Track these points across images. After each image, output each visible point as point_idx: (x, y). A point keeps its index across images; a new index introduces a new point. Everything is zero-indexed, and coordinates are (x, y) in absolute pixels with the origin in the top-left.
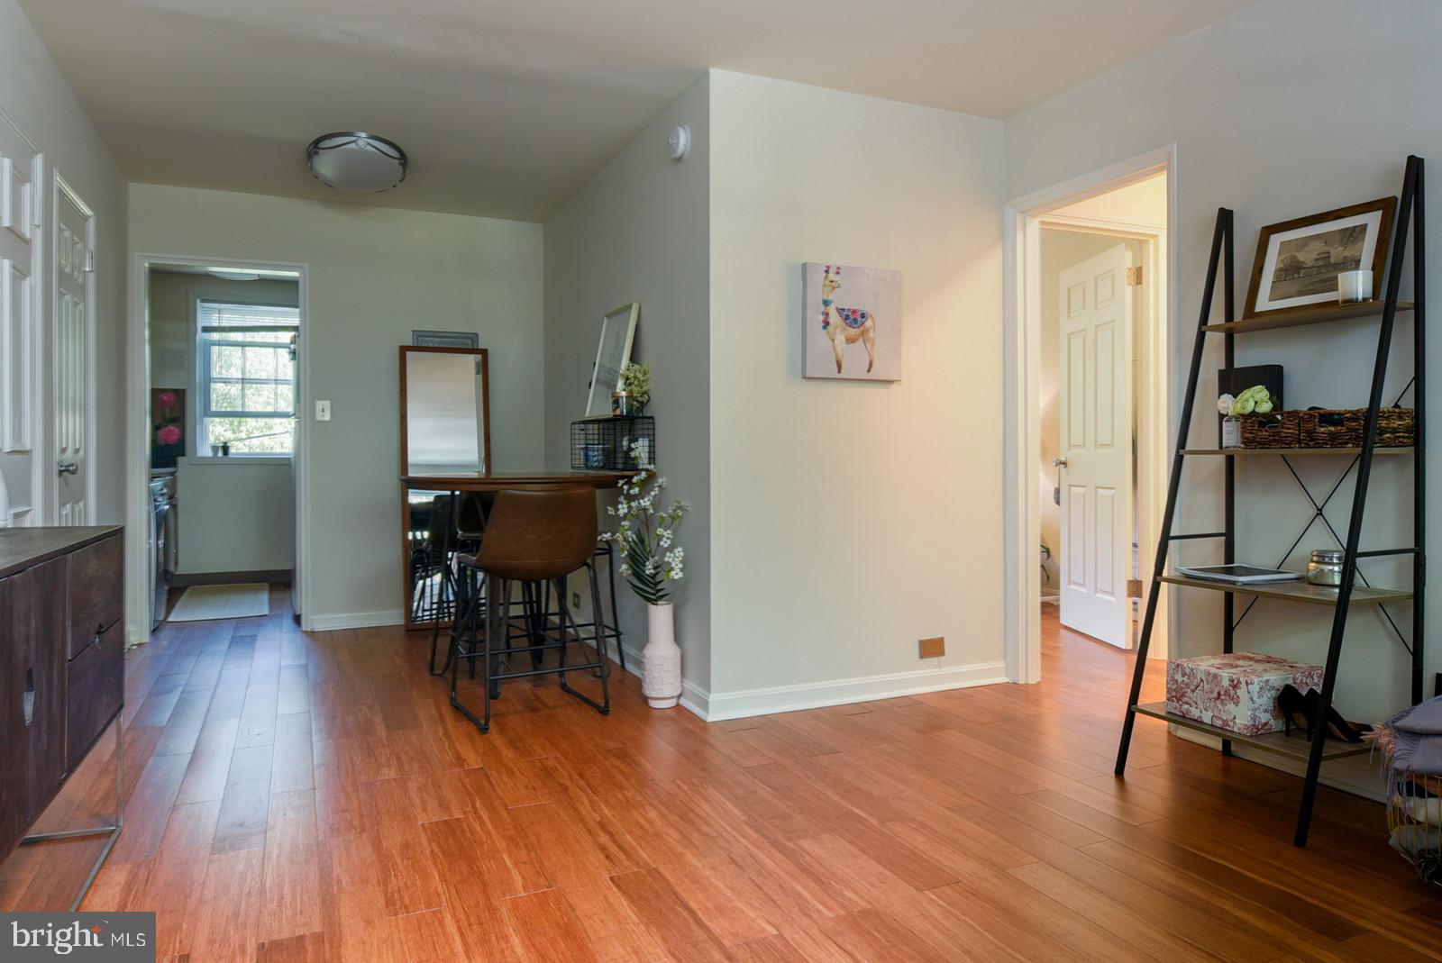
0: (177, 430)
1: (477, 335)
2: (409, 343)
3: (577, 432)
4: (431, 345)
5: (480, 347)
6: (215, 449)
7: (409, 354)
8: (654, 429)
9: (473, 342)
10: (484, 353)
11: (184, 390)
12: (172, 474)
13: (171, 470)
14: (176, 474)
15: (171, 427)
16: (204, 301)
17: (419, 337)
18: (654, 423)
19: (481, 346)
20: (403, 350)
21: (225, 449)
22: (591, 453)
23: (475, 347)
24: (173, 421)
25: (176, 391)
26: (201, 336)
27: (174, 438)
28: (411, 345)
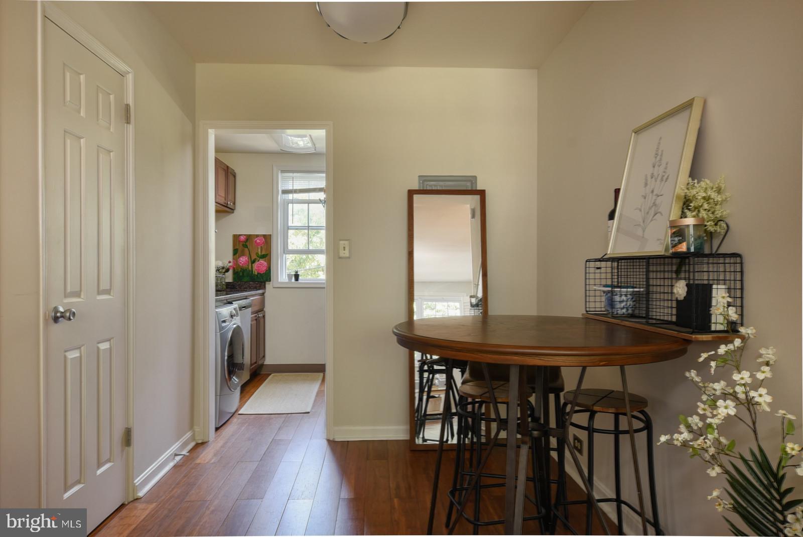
0: (265, 264)
1: (475, 177)
2: (416, 187)
3: (592, 270)
4: (434, 188)
5: (478, 189)
6: (289, 276)
7: (416, 197)
8: (742, 272)
9: (472, 184)
10: (482, 193)
11: (270, 235)
12: (263, 294)
13: (260, 291)
14: (265, 294)
15: (262, 261)
16: (283, 172)
17: (424, 181)
18: (741, 263)
19: (479, 187)
20: (411, 193)
21: (297, 277)
22: (617, 298)
23: (474, 189)
24: (263, 257)
25: (264, 236)
26: (281, 197)
27: (263, 269)
28: (417, 189)
